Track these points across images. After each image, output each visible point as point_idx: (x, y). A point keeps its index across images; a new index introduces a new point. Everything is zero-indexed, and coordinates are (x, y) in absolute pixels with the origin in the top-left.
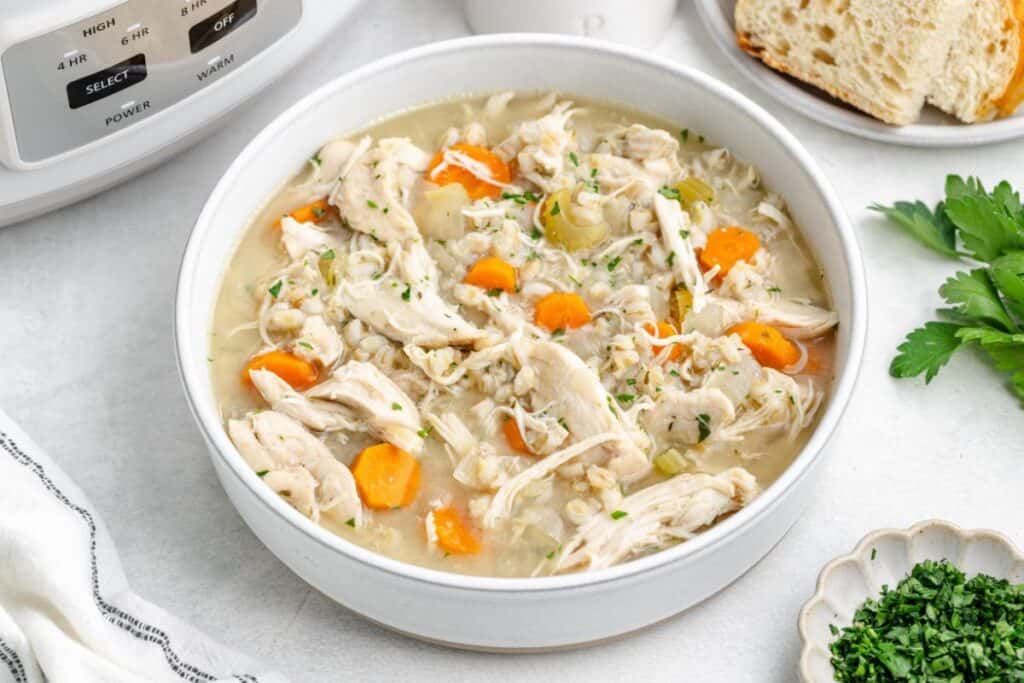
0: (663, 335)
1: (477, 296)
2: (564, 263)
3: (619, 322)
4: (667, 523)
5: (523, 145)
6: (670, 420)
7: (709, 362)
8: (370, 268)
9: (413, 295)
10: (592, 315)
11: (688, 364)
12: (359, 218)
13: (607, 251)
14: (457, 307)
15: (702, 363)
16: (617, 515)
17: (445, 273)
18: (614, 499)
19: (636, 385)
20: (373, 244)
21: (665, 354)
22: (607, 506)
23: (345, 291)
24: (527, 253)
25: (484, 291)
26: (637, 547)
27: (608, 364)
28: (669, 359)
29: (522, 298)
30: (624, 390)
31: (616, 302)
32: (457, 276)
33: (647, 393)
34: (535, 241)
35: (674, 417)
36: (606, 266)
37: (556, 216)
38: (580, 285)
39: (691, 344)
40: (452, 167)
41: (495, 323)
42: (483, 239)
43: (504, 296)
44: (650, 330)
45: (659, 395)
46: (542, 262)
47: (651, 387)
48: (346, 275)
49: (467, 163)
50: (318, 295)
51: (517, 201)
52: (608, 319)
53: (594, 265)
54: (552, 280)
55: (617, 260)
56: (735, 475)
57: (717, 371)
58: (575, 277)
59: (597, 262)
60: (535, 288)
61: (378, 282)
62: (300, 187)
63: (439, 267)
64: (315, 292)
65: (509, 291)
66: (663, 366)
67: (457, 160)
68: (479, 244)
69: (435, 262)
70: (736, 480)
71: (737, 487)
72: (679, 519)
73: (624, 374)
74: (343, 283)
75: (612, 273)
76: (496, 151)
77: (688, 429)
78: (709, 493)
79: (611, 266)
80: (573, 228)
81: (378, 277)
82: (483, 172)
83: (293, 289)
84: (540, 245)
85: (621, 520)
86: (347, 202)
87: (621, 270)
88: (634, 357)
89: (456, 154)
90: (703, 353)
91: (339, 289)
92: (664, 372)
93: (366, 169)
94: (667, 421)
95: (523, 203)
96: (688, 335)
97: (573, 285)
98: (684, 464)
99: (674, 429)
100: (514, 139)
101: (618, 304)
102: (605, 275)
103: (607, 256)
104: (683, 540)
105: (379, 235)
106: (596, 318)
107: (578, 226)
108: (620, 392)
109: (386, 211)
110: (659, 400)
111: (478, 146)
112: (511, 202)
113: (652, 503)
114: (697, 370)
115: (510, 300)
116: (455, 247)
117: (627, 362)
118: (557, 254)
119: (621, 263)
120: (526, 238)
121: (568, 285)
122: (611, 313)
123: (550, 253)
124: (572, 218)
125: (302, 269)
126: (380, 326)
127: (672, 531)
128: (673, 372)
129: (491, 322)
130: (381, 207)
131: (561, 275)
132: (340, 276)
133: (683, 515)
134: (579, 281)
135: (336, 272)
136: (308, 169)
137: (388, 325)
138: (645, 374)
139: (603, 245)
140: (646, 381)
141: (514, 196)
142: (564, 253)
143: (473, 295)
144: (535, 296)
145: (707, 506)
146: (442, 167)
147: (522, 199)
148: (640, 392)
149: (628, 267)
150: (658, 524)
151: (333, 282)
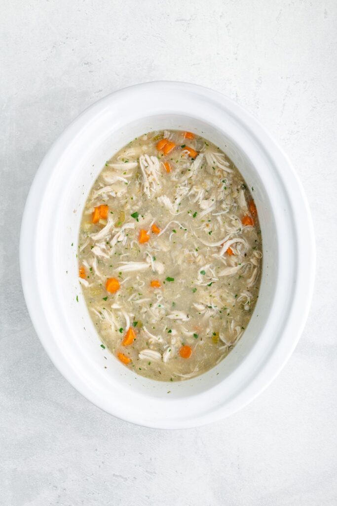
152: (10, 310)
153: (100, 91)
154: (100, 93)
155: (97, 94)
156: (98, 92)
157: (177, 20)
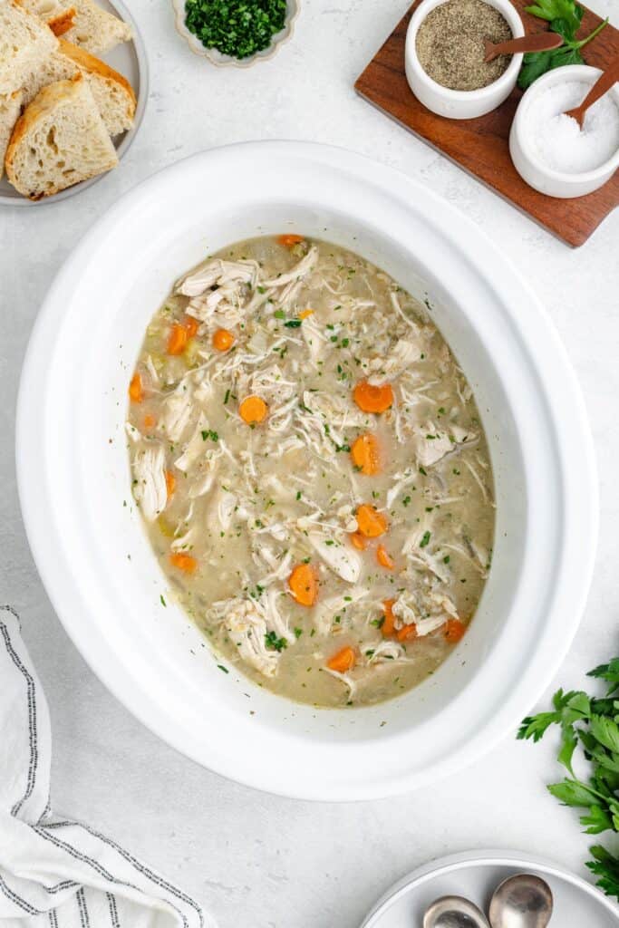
152: (7, 569)
153: (178, 148)
154: (177, 151)
155: (172, 153)
156: (173, 150)
157: (325, 12)
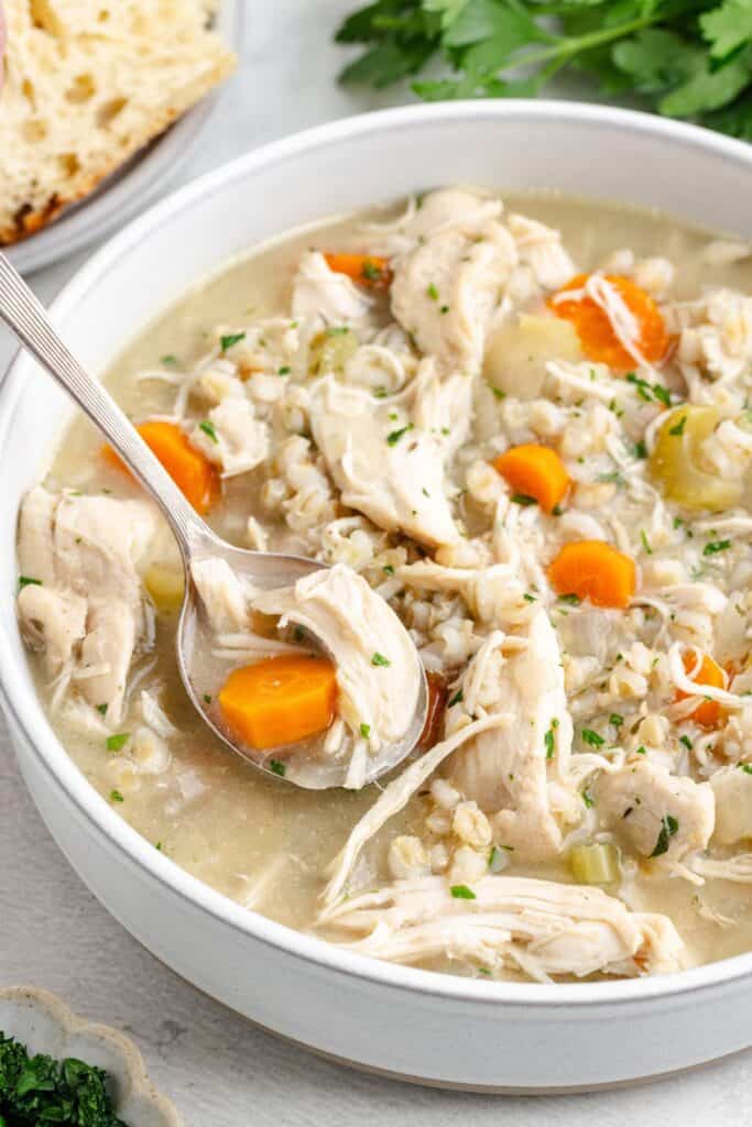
0: (702, 679)
1: (492, 490)
2: (649, 509)
3: (658, 630)
4: (519, 941)
5: (702, 320)
6: (631, 803)
7: (742, 752)
8: (379, 378)
9: (405, 441)
10: (631, 600)
11: (712, 738)
12: (406, 301)
13: (718, 524)
14: (458, 491)
15: (731, 748)
16: (461, 892)
17: (476, 437)
18: (471, 865)
19: (620, 728)
20: (407, 349)
21: (689, 706)
22: (455, 871)
23: (324, 392)
24: (607, 470)
25: (506, 487)
26: (456, 950)
27: (601, 680)
28: (692, 716)
29: (556, 526)
30: (600, 726)
31: (672, 598)
32: (490, 449)
33: (625, 749)
34: (630, 459)
35: (638, 801)
36: (703, 545)
37: (675, 438)
38: (649, 552)
39: (733, 711)
40: (588, 302)
41: (490, 541)
42: (554, 416)
43: (532, 513)
44: (689, 661)
45: (638, 759)
46: (618, 493)
47: (635, 741)
48: (340, 370)
49: (615, 306)
50: (285, 378)
51: (641, 392)
52: (647, 617)
53: (690, 534)
54: (617, 525)
55: (725, 545)
56: (655, 926)
57: (741, 769)
58: (649, 538)
59: (695, 533)
60: (584, 523)
61: (377, 402)
62: (373, 227)
63: (474, 425)
64: (284, 371)
65: (544, 509)
66: (678, 723)
67: (601, 294)
68: (542, 421)
69: (473, 416)
70: (653, 934)
71: (648, 943)
72: (542, 946)
73: (614, 703)
74: (328, 379)
75: (704, 559)
76: (666, 312)
77: (647, 829)
78: (602, 932)
79: (711, 549)
80: (691, 468)
81: (383, 395)
82: (628, 329)
83: (256, 352)
84: (633, 469)
85: (459, 901)
86: (406, 274)
87: (719, 560)
88: (639, 686)
89: (607, 288)
90: (740, 734)
91: (317, 383)
92: (673, 732)
93: (462, 241)
94: (628, 802)
95: (648, 398)
96: (736, 697)
97: (639, 546)
98: (607, 875)
99: (630, 819)
100: (698, 305)
101: (673, 602)
102: (694, 555)
103: (714, 532)
104: (530, 979)
105: (421, 338)
106: (632, 607)
107: (700, 468)
108: (593, 727)
109: (445, 310)
110: (632, 766)
111: (646, 292)
112: (632, 388)
113: (518, 901)
114: (719, 755)
115: (537, 521)
116: (511, 407)
117: (625, 690)
118: (649, 493)
119: (728, 551)
120: (617, 447)
121: (633, 543)
122: (656, 610)
123: (639, 487)
124: (697, 453)
125: (284, 330)
126: (331, 458)
127: (521, 957)
128: (684, 740)
129: (487, 536)
130: (443, 302)
131: (632, 525)
132: (330, 367)
133: (549, 943)
134: (652, 545)
135: (327, 357)
136: (399, 209)
137: (339, 463)
138: (639, 718)
139: (718, 512)
140: (635, 730)
141: (642, 384)
142: (657, 495)
143: (486, 483)
144: (576, 534)
145: (590, 949)
146: (576, 295)
147: (649, 392)
148: (620, 741)
149: (732, 562)
150: (507, 936)
151: (316, 370)
